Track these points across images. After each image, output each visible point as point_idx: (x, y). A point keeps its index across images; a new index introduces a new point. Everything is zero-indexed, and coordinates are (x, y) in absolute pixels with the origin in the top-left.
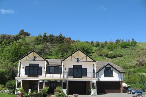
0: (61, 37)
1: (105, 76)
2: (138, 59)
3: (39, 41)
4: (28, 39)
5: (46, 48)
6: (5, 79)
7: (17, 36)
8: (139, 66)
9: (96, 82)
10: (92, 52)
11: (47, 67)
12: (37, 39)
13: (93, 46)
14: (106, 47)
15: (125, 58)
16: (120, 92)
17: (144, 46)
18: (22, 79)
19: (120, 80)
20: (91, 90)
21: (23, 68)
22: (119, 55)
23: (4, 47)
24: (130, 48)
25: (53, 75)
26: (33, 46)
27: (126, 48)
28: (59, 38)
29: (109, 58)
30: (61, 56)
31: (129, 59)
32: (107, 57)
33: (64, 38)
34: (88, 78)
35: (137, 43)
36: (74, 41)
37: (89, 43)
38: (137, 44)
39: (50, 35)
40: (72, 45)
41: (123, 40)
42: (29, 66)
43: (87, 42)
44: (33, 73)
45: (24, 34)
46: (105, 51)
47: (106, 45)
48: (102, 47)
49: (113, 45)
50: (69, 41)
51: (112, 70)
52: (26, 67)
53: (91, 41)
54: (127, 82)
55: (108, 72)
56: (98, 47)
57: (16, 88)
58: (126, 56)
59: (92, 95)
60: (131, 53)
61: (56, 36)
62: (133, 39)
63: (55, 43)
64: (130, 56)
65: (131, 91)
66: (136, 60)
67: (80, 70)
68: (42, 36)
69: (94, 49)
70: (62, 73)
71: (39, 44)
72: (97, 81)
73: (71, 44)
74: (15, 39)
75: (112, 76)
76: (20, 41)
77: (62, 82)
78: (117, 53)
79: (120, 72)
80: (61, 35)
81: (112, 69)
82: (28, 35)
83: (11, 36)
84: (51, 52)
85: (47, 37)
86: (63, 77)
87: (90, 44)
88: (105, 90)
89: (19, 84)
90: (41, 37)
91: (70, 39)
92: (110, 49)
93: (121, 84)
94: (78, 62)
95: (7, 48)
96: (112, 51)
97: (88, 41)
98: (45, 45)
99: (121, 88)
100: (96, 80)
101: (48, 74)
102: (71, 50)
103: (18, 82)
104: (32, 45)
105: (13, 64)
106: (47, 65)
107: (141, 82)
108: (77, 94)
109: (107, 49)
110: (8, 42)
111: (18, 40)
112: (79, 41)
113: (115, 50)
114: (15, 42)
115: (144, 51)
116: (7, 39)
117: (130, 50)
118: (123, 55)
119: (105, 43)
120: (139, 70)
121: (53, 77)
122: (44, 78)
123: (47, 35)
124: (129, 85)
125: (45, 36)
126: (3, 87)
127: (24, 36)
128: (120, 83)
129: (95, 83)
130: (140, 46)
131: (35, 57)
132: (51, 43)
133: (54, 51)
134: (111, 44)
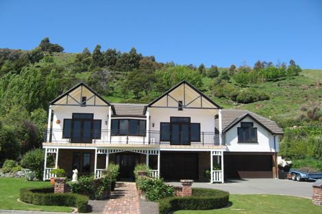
0: (134, 56)
1: (240, 141)
2: (305, 105)
3: (83, 63)
4: (58, 60)
5: (100, 79)
6: (15, 148)
7: (35, 54)
8: (308, 121)
9: (222, 155)
10: (203, 88)
11: (112, 120)
12: (80, 60)
13: (205, 75)
14: (232, 80)
15: (276, 104)
16: (272, 178)
17: (318, 78)
18: (58, 148)
19: (273, 151)
20: (212, 171)
21: (59, 122)
22: (262, 97)
23: (9, 78)
24: (286, 81)
25: (127, 139)
26: (72, 75)
27: (276, 81)
28: (130, 58)
29: (240, 102)
30: (134, 98)
31: (285, 105)
32: (235, 100)
33: (139, 58)
34: (206, 146)
35: (301, 71)
36: (163, 65)
37: (195, 70)
38: (300, 74)
39: (108, 51)
40: (157, 72)
41: (271, 63)
42: (71, 118)
43: (190, 67)
44: (82, 134)
45: (49, 48)
46: (231, 87)
47: (232, 74)
48: (224, 78)
49: (249, 74)
50: (151, 64)
51: (256, 128)
52: (65, 120)
53: (200, 65)
54: (285, 155)
55: (247, 132)
56: (215, 79)
57: (45, 168)
58: (277, 99)
59: (214, 183)
60: (288, 93)
61: (122, 53)
62: (292, 62)
63: (120, 69)
64: (285, 98)
65: (296, 174)
66: (300, 108)
67: (185, 127)
68: (92, 53)
69: (207, 81)
70: (147, 134)
71: (85, 70)
72: (224, 152)
73: (154, 70)
74: (30, 59)
75: (256, 142)
76: (42, 63)
77: (148, 154)
78: (258, 92)
79: (273, 134)
80: (133, 50)
81: (255, 125)
82: (59, 51)
83: (21, 53)
84: (112, 88)
85: (101, 54)
86: (149, 143)
87: (198, 71)
88: (239, 172)
89: (51, 158)
90: (90, 55)
91: (154, 60)
92: (241, 82)
93: (274, 158)
94: (180, 109)
95: (16, 79)
96: (247, 88)
97: (194, 66)
98: (98, 74)
99: (274, 168)
100: (222, 151)
101: (116, 135)
102: (155, 85)
103: (48, 154)
104: (69, 72)
105: (30, 114)
106: (112, 116)
107: (317, 156)
108: (189, 181)
109: (235, 83)
110: (16, 66)
111: (38, 61)
112: (173, 65)
113: (254, 85)
114: (31, 65)
115: (317, 88)
116: (11, 59)
117: (285, 87)
118: (271, 97)
119: (230, 70)
120: (308, 129)
121: (127, 142)
122: (107, 144)
123: (101, 51)
124: (290, 162)
125: (98, 52)
126: (14, 166)
127: (50, 53)
128: (272, 156)
129: (220, 157)
130: (307, 78)
131: (84, 99)
132: (111, 69)
133: (117, 86)
134: (245, 71)
